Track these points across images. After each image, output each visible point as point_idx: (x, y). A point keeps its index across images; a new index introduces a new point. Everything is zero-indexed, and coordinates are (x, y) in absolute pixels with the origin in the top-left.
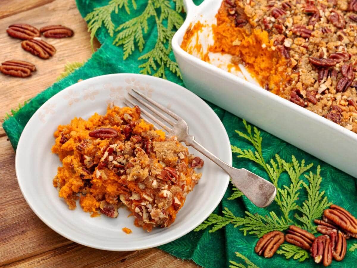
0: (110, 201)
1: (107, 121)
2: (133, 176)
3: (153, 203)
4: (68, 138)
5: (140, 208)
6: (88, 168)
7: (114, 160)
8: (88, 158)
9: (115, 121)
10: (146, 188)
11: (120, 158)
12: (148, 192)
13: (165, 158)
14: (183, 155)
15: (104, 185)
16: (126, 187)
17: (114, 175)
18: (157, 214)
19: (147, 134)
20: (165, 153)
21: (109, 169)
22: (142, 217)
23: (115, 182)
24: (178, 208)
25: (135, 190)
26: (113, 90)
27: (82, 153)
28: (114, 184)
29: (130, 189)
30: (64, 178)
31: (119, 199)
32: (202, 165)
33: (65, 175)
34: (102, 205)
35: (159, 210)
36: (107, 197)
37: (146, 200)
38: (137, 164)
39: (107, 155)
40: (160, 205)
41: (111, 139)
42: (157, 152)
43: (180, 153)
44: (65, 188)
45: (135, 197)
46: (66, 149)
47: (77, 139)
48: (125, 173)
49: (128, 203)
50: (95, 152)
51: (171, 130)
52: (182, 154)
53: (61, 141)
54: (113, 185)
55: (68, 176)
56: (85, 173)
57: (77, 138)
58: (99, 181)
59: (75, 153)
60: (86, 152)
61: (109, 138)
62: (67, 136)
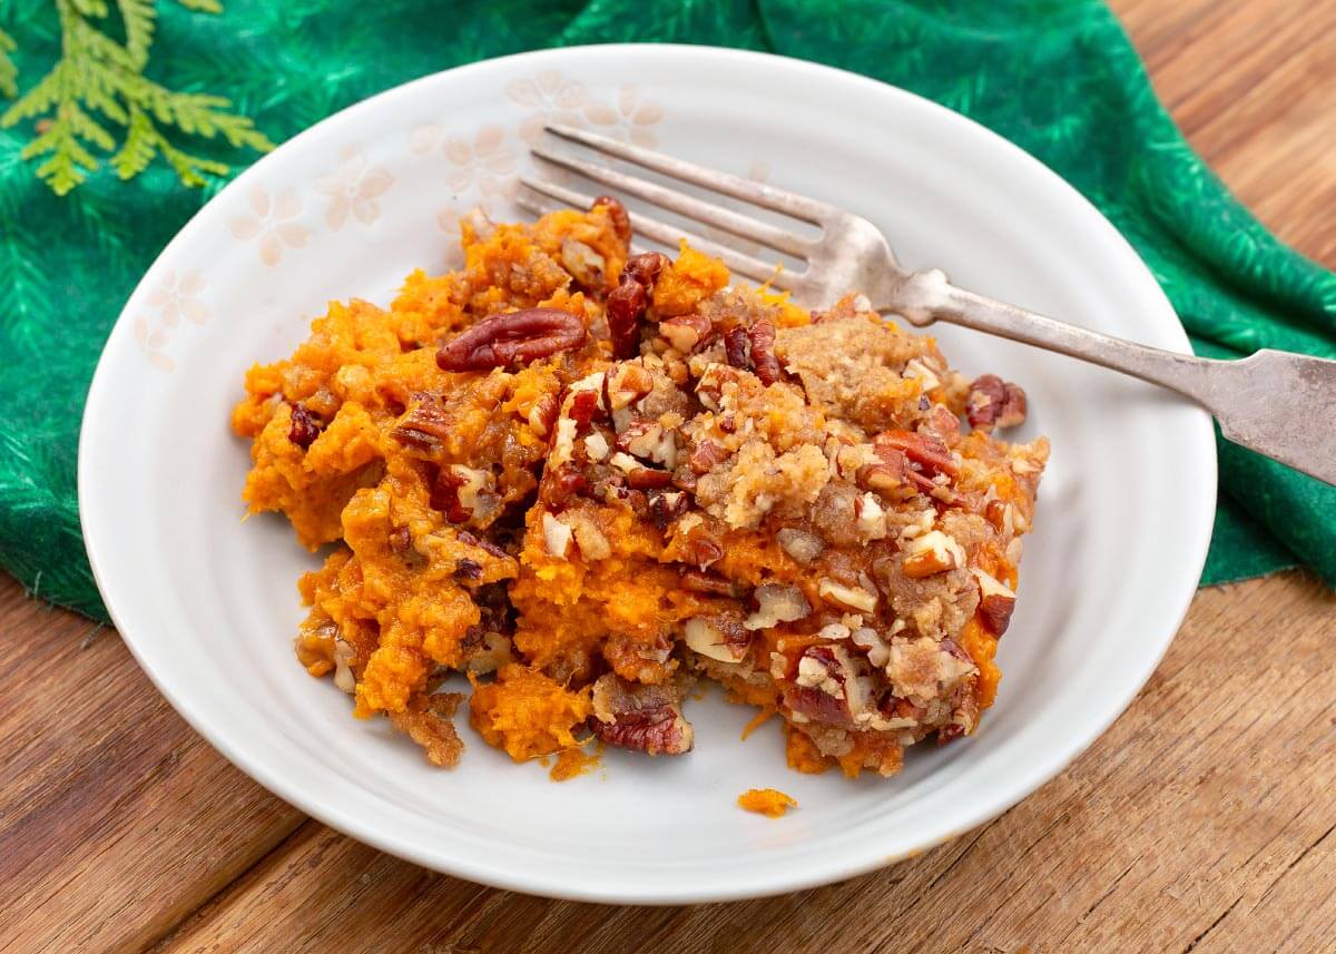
0: (639, 670)
1: (495, 293)
2: (752, 499)
3: (885, 614)
4: (324, 410)
5: (826, 657)
6: (483, 526)
7: (616, 448)
8: (473, 478)
9: (542, 278)
10: (829, 546)
11: (644, 432)
12: (842, 566)
13: (857, 397)
14: (930, 374)
15: (593, 595)
16: (714, 573)
17: (632, 532)
18: (923, 669)
19: (725, 306)
20: (845, 368)
21: (601, 501)
22: (840, 705)
23: (643, 564)
24: (1006, 620)
25: (766, 573)
26: (459, 152)
27: (437, 454)
28: (641, 579)
29: (734, 580)
30: (370, 607)
31: (680, 650)
32: (1023, 407)
33: (373, 589)
34: (603, 703)
35: (927, 643)
36: (614, 652)
37: (839, 610)
38: (748, 440)
39: (574, 433)
40: (927, 614)
41: (559, 357)
42: (804, 375)
43: (913, 362)
44: (389, 656)
45: (779, 608)
46: (335, 465)
47: (381, 401)
48: (691, 503)
49: (742, 652)
50: (497, 442)
51: (802, 276)
52: (922, 368)
53: (293, 432)
54: (633, 582)
55: (387, 592)
56: (479, 555)
57: (375, 395)
58: (568, 570)
59: (395, 465)
60: (455, 448)
61: (546, 355)
62: (321, 400)
